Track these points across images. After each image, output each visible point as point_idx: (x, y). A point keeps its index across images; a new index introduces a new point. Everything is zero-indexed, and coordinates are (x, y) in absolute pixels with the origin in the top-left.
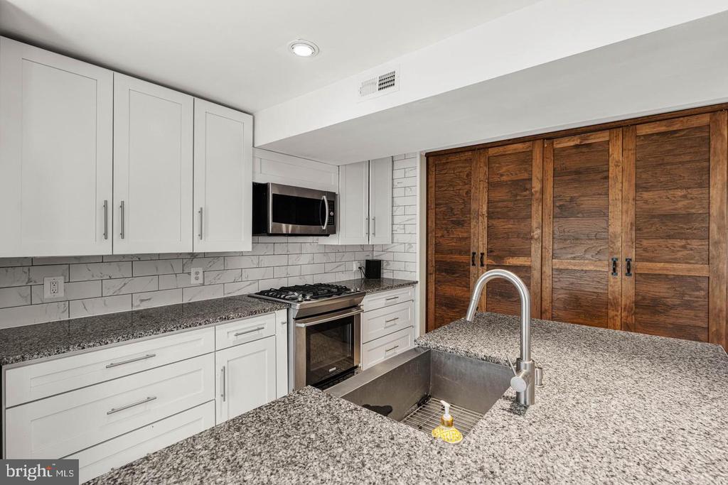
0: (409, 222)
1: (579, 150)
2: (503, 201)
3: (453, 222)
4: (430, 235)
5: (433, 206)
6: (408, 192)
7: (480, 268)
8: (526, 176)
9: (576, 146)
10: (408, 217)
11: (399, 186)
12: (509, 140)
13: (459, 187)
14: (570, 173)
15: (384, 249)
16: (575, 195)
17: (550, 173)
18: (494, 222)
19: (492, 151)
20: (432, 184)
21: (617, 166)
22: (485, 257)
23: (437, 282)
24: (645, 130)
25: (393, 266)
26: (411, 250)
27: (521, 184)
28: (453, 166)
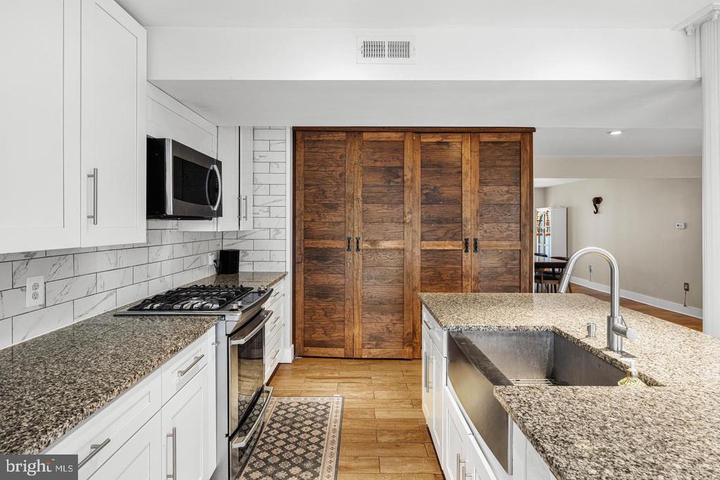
0: (275, 204)
1: (440, 147)
2: (378, 186)
3: (325, 205)
4: (298, 219)
5: (302, 187)
6: (274, 168)
7: (355, 253)
8: (398, 164)
9: (438, 143)
10: (272, 198)
11: (262, 159)
12: (384, 128)
13: (332, 169)
14: (434, 166)
15: (239, 235)
16: (438, 185)
17: (419, 163)
18: (370, 207)
19: (366, 136)
20: (300, 161)
21: (467, 163)
22: (360, 241)
23: (307, 271)
24: (485, 138)
25: (252, 256)
26: (278, 237)
27: (393, 171)
28: (325, 145)
